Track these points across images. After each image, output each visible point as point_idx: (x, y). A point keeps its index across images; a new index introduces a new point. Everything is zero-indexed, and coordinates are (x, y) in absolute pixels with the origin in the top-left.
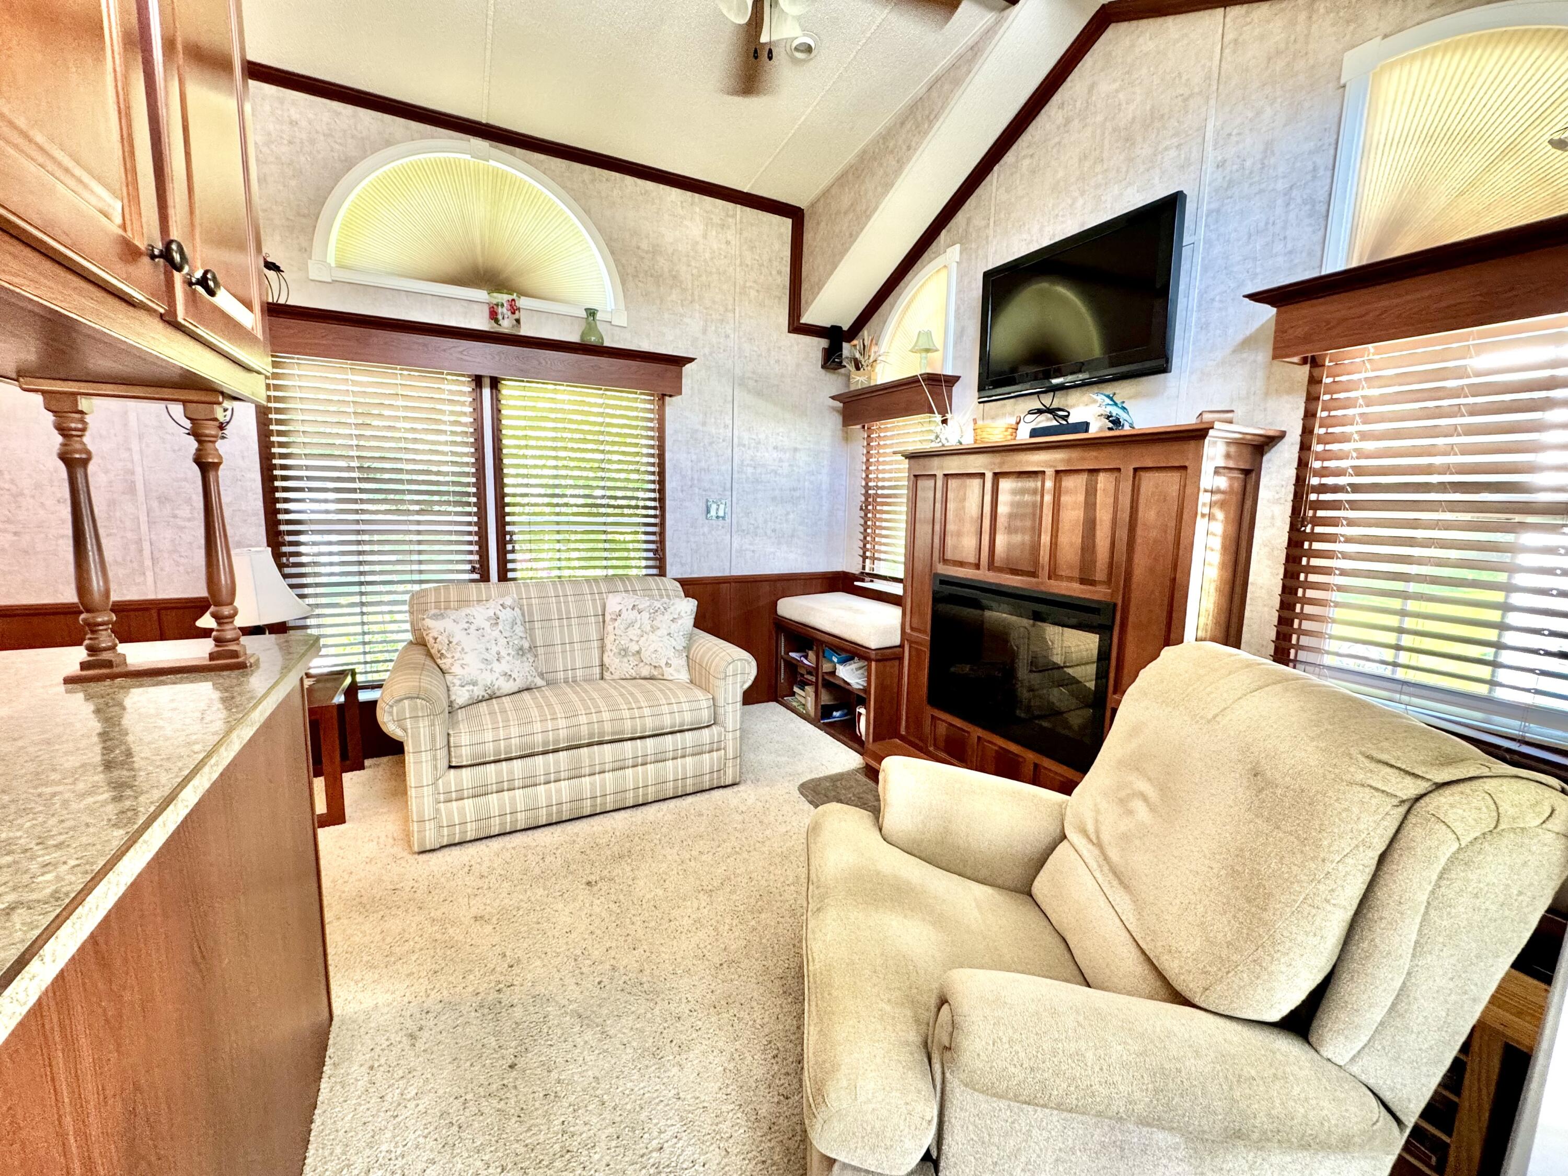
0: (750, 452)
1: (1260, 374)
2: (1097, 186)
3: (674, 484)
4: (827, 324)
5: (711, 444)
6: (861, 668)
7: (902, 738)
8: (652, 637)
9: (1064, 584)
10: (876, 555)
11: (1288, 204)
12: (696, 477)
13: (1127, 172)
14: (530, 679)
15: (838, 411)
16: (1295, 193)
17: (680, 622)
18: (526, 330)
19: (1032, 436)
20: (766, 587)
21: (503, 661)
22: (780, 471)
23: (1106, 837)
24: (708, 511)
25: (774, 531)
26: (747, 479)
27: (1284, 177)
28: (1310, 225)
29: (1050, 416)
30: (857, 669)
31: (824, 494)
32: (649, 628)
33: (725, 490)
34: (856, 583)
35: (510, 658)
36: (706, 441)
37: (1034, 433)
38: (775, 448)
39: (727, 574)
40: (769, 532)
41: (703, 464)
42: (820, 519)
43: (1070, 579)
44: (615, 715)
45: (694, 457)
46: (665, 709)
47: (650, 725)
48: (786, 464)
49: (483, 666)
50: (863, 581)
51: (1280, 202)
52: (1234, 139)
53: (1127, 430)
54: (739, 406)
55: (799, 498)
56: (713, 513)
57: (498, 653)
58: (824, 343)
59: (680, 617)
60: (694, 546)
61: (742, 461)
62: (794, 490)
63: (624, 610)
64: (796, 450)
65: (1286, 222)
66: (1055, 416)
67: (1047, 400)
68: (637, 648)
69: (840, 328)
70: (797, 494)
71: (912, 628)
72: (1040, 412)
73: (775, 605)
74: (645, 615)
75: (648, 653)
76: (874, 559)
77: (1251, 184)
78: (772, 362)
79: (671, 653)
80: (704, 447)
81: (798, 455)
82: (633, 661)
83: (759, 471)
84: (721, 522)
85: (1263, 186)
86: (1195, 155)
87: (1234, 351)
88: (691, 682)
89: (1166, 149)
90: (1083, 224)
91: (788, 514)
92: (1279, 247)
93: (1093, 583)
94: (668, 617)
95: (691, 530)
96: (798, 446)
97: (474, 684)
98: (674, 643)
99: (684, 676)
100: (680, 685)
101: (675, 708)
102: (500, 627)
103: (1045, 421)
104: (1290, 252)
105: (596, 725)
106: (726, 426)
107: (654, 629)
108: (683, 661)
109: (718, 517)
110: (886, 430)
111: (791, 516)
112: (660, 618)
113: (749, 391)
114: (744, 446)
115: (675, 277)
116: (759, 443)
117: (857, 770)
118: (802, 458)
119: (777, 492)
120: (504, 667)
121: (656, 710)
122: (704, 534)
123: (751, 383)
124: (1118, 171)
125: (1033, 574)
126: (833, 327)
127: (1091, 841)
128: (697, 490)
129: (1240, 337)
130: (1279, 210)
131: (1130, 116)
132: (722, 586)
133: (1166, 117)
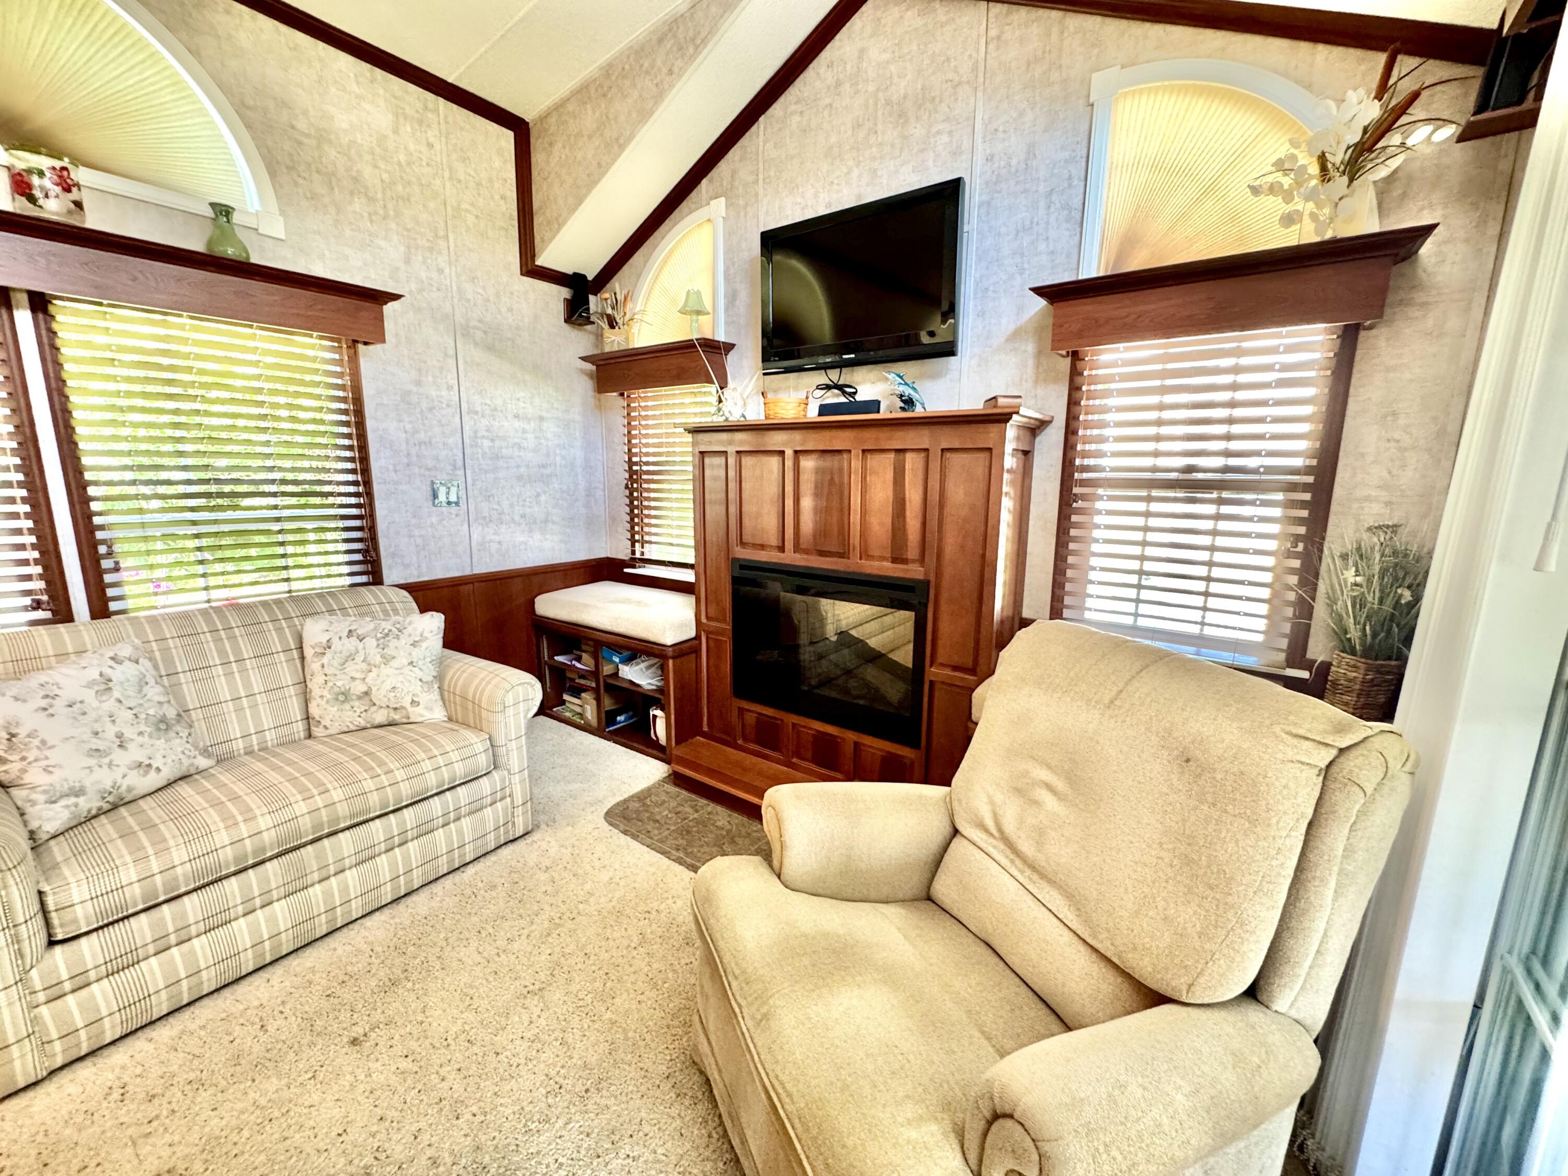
0: (485, 422)
1: (1031, 363)
2: (873, 159)
3: (383, 462)
4: (569, 270)
5: (431, 409)
6: (652, 666)
7: (704, 735)
8: (385, 670)
9: (876, 564)
10: (646, 538)
11: (1049, 207)
12: (414, 451)
13: (902, 149)
14: (186, 762)
15: (587, 374)
16: (1054, 197)
17: (424, 645)
18: (93, 221)
19: (820, 414)
20: (518, 585)
21: (131, 746)
22: (525, 444)
23: (1010, 828)
24: (435, 496)
25: (523, 516)
26: (484, 453)
27: (1045, 181)
28: (1068, 230)
29: (836, 391)
30: (648, 668)
31: (579, 470)
32: (378, 659)
33: (455, 468)
34: (626, 570)
35: (145, 739)
36: (424, 405)
37: (824, 410)
38: (517, 416)
39: (467, 572)
40: (517, 518)
41: (422, 436)
42: (577, 500)
43: (882, 558)
44: (353, 790)
45: (409, 427)
46: (427, 765)
47: (406, 791)
48: (530, 436)
49: (92, 762)
50: (634, 567)
51: (1042, 204)
52: (1001, 135)
53: (919, 411)
54: (465, 362)
55: (550, 476)
56: (442, 497)
57: (119, 736)
58: (565, 293)
59: (423, 638)
60: (419, 541)
61: (476, 432)
62: (544, 466)
63: (335, 640)
64: (541, 419)
65: (1047, 223)
66: (844, 393)
67: (834, 375)
68: (364, 688)
69: (584, 277)
70: (548, 471)
71: (707, 618)
72: (828, 387)
73: (532, 603)
74: (371, 642)
75: (383, 692)
76: (643, 543)
77: (1017, 183)
78: (504, 310)
79: (417, 688)
80: (422, 412)
81: (545, 425)
82: (359, 706)
83: (497, 443)
84: (454, 509)
85: (1028, 186)
86: (966, 144)
87: (1007, 341)
88: (450, 719)
89: (938, 132)
90: (859, 197)
91: (538, 495)
92: (1042, 247)
93: (905, 561)
94: (404, 641)
95: (414, 521)
96: (544, 414)
97: (79, 792)
98: (420, 674)
99: (439, 714)
100: (433, 726)
101: (441, 761)
102: (116, 694)
103: (834, 398)
104: (1052, 252)
105: (323, 811)
106: (450, 388)
107: (387, 660)
108: (435, 695)
109: (449, 503)
110: (646, 399)
111: (543, 498)
112: (393, 643)
113: (476, 344)
114: (477, 413)
115: (356, 180)
116: (495, 410)
117: (664, 780)
118: (551, 428)
119: (522, 470)
120: (135, 754)
121: (414, 770)
122: (432, 525)
123: (479, 335)
124: (892, 146)
125: (841, 555)
126: (575, 274)
127: (991, 835)
128: (416, 470)
129: (1012, 328)
130: (1042, 211)
131: (902, 92)
132: (461, 588)
133: (937, 100)
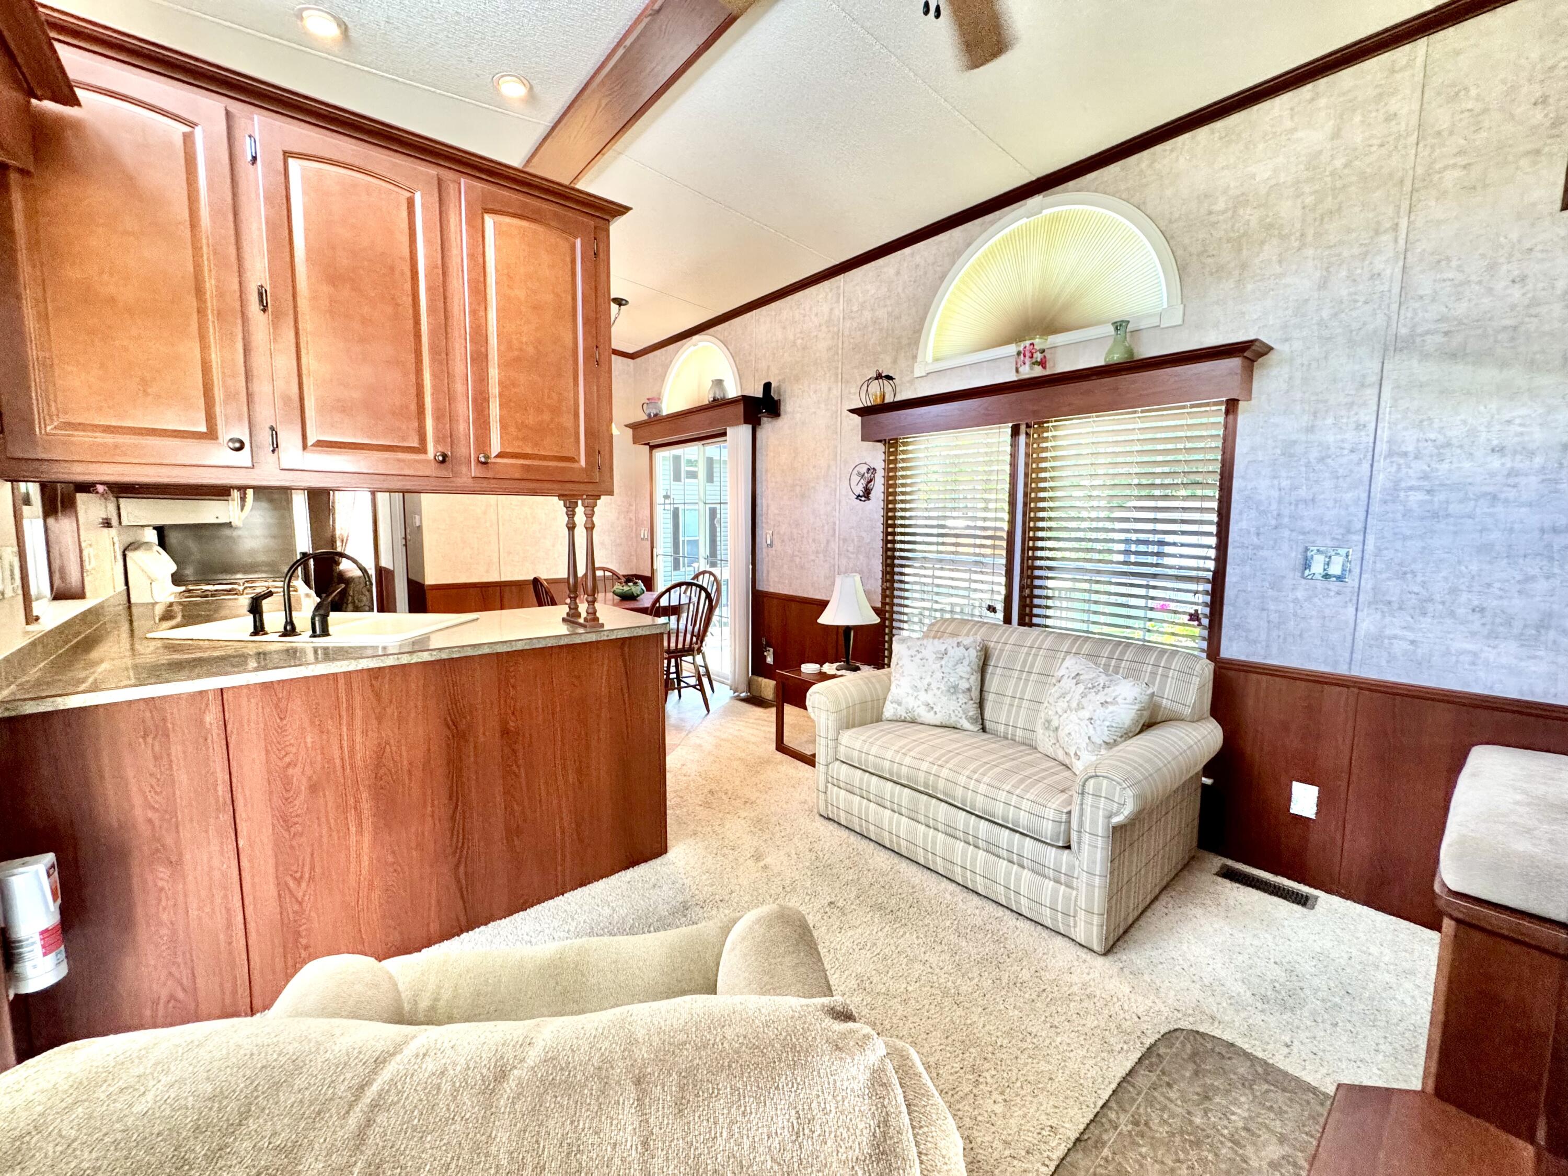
0: (1420, 466)
3: (1244, 525)
5: (1321, 460)
8: (1073, 716)
12: (1286, 512)
18: (1063, 365)
22: (1509, 495)
24: (1307, 565)
25: (1478, 610)
26: (1407, 512)
33: (1348, 531)
35: (938, 693)
36: (1314, 454)
38: (1499, 450)
39: (1342, 669)
40: (1462, 611)
41: (1303, 493)
45: (1285, 483)
48: (1529, 480)
54: (1397, 388)
56: (1317, 567)
61: (1397, 482)
80: (1308, 465)
83: (1443, 496)
84: (1334, 585)
94: (1101, 697)
95: (1270, 593)
102: (943, 662)
106: (1360, 426)
109: (1326, 576)
112: (1092, 696)
113: (1426, 357)
114: (1406, 454)
116: (1449, 445)
119: (1495, 535)
120: (929, 698)
122: (1296, 601)
123: (1434, 340)
128: (1286, 533)
132: (1330, 687)
